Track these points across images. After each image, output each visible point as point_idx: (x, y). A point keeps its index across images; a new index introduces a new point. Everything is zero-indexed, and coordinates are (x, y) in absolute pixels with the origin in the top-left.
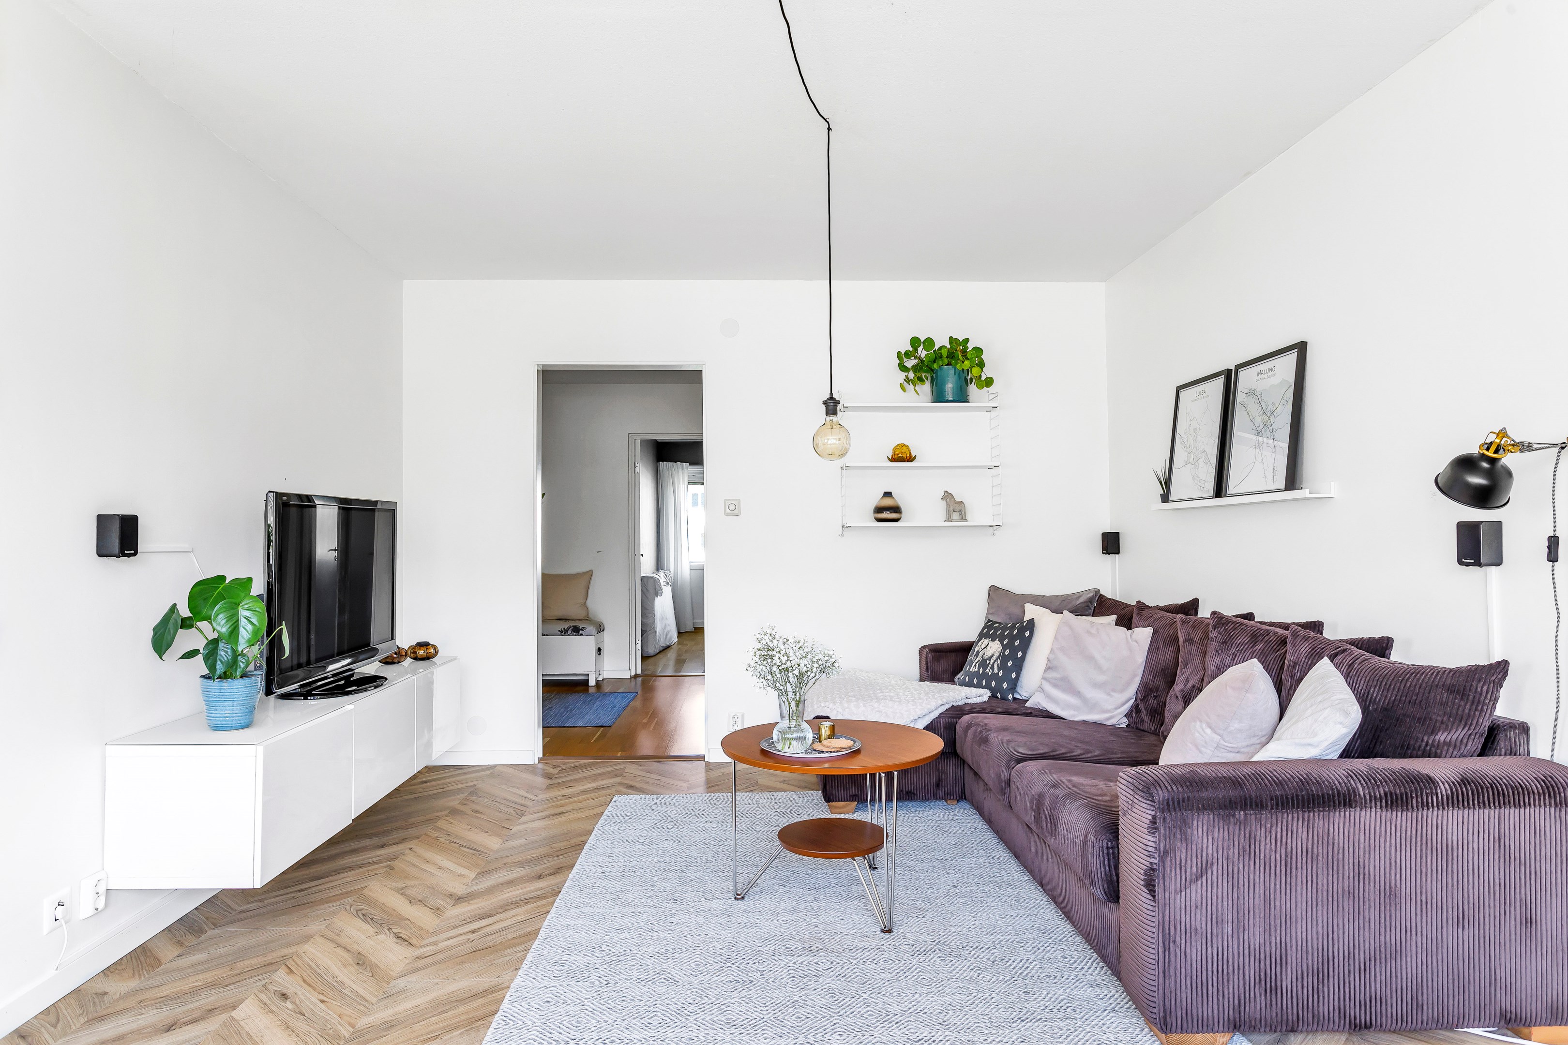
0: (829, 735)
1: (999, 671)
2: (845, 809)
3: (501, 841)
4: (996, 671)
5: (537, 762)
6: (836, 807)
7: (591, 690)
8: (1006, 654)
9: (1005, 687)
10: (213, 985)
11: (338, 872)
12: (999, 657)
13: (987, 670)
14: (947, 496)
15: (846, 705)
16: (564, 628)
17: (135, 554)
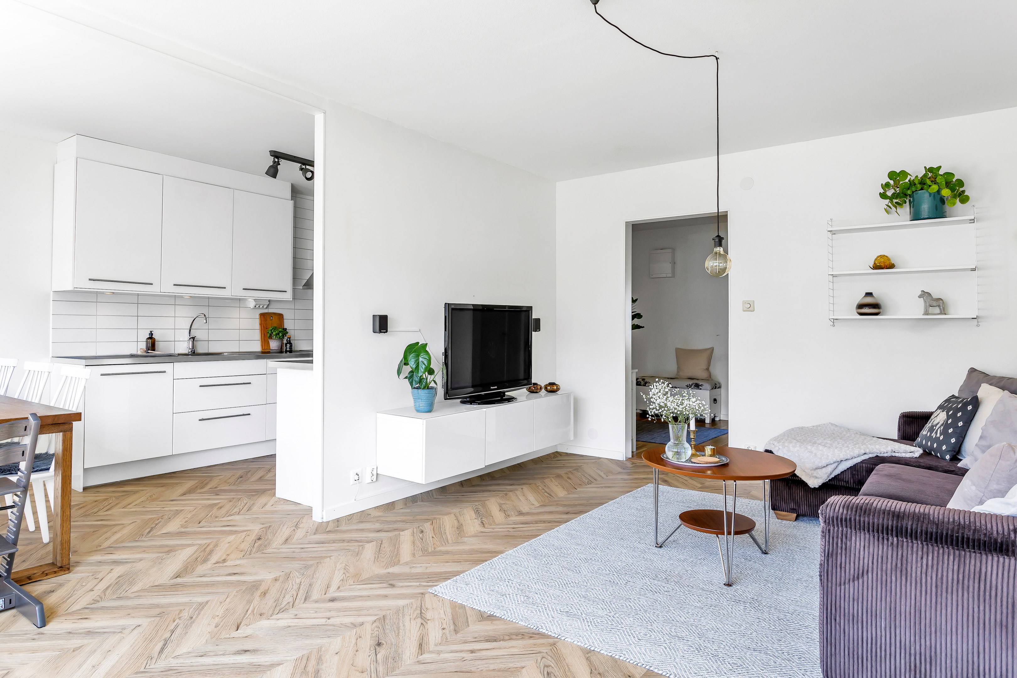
0: (710, 455)
1: (940, 436)
2: (786, 518)
3: (566, 493)
4: (938, 435)
5: (625, 460)
6: (780, 515)
7: (707, 426)
8: (949, 422)
9: (943, 449)
10: (403, 521)
11: (483, 491)
12: (942, 425)
13: (933, 434)
14: (925, 295)
15: (786, 444)
16: (689, 384)
17: (387, 332)
